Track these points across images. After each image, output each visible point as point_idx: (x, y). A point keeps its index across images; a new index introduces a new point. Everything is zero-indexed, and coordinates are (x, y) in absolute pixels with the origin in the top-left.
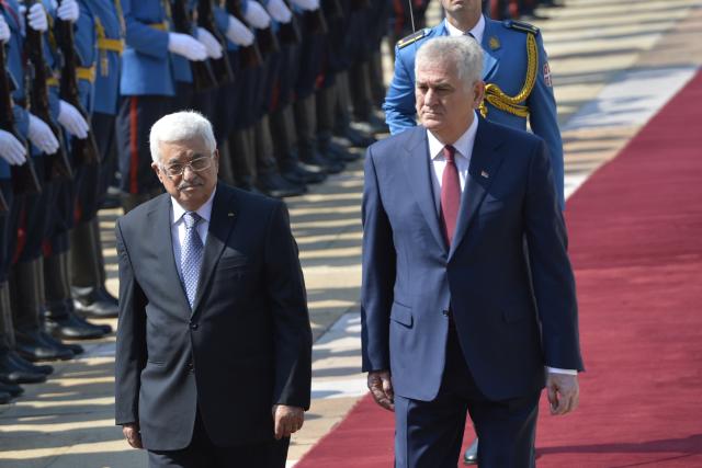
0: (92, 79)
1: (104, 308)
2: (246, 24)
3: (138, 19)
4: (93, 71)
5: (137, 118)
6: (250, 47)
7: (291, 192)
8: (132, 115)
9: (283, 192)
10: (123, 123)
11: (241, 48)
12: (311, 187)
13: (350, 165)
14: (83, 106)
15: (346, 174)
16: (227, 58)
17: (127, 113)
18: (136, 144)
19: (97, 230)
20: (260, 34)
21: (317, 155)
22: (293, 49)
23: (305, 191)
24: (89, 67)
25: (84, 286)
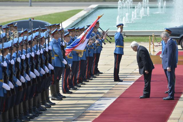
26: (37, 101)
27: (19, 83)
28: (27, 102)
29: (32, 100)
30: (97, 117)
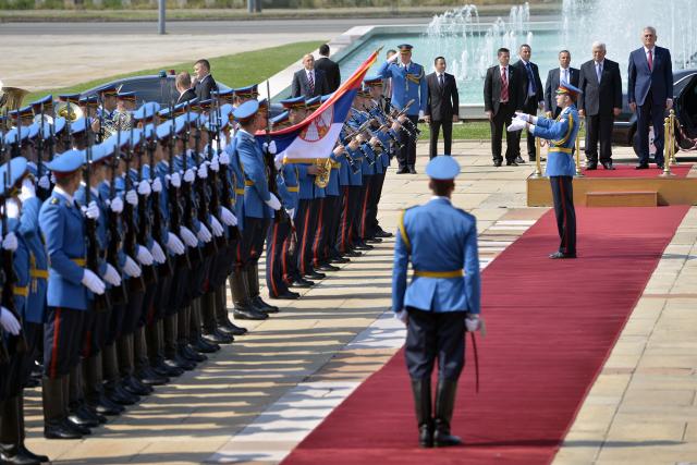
0: (27, 296)
1: (21, 460)
2: (137, 262)
3: (66, 254)
4: (27, 289)
5: (60, 325)
6: (139, 278)
7: (158, 381)
8: (57, 321)
9: (153, 381)
10: (49, 328)
11: (132, 278)
12: (172, 379)
13: (199, 364)
14: (19, 313)
15: (196, 370)
16: (124, 286)
17: (53, 319)
18: (57, 343)
19: (21, 402)
20: (146, 269)
21: (177, 356)
22: (166, 281)
23: (168, 382)
24: (24, 286)
25: (9, 443)
26: (187, 323)
27: (133, 269)
28: (160, 326)
29: (175, 320)
30: (377, 368)
